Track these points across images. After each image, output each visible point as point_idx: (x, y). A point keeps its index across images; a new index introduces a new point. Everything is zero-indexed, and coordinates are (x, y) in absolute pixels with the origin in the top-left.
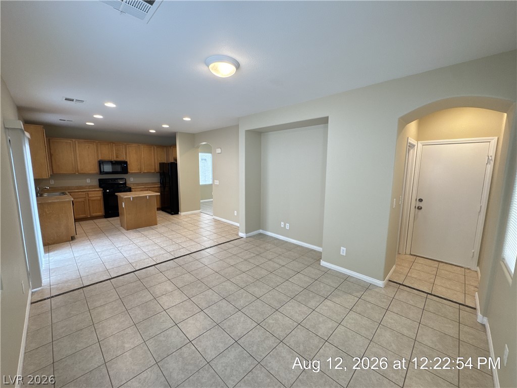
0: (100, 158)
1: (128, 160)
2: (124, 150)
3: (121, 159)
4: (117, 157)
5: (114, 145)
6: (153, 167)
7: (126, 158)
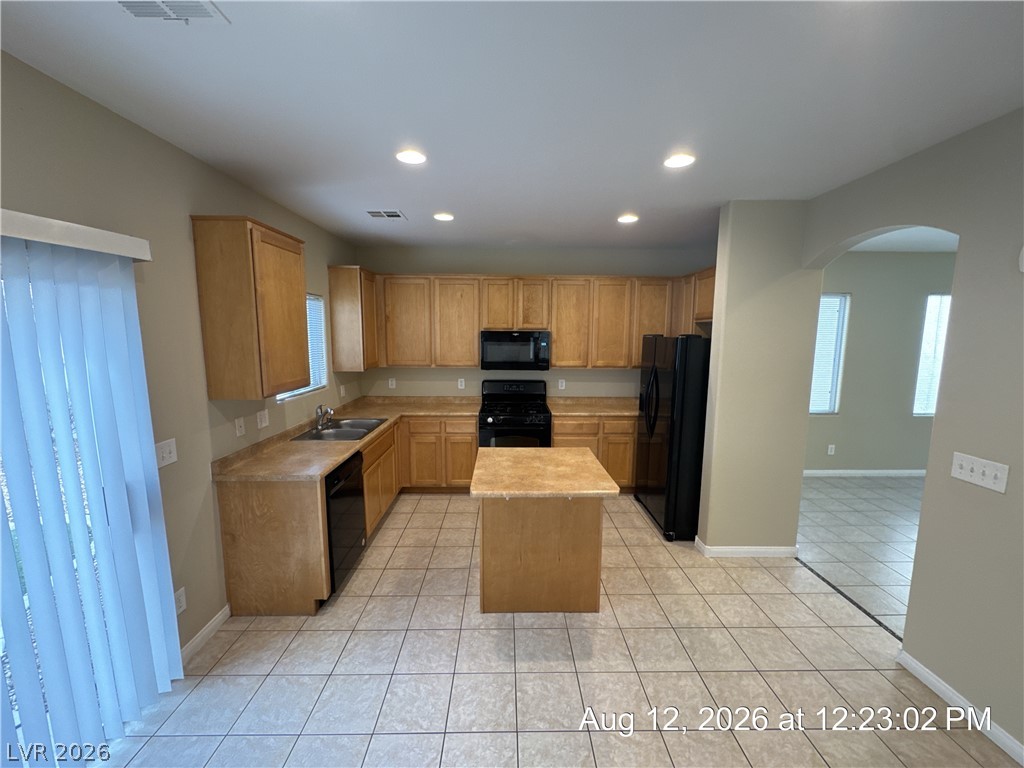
0: (485, 325)
1: (553, 330)
2: (545, 298)
3: (534, 325)
4: (526, 320)
5: (521, 283)
6: (625, 351)
7: (549, 322)
